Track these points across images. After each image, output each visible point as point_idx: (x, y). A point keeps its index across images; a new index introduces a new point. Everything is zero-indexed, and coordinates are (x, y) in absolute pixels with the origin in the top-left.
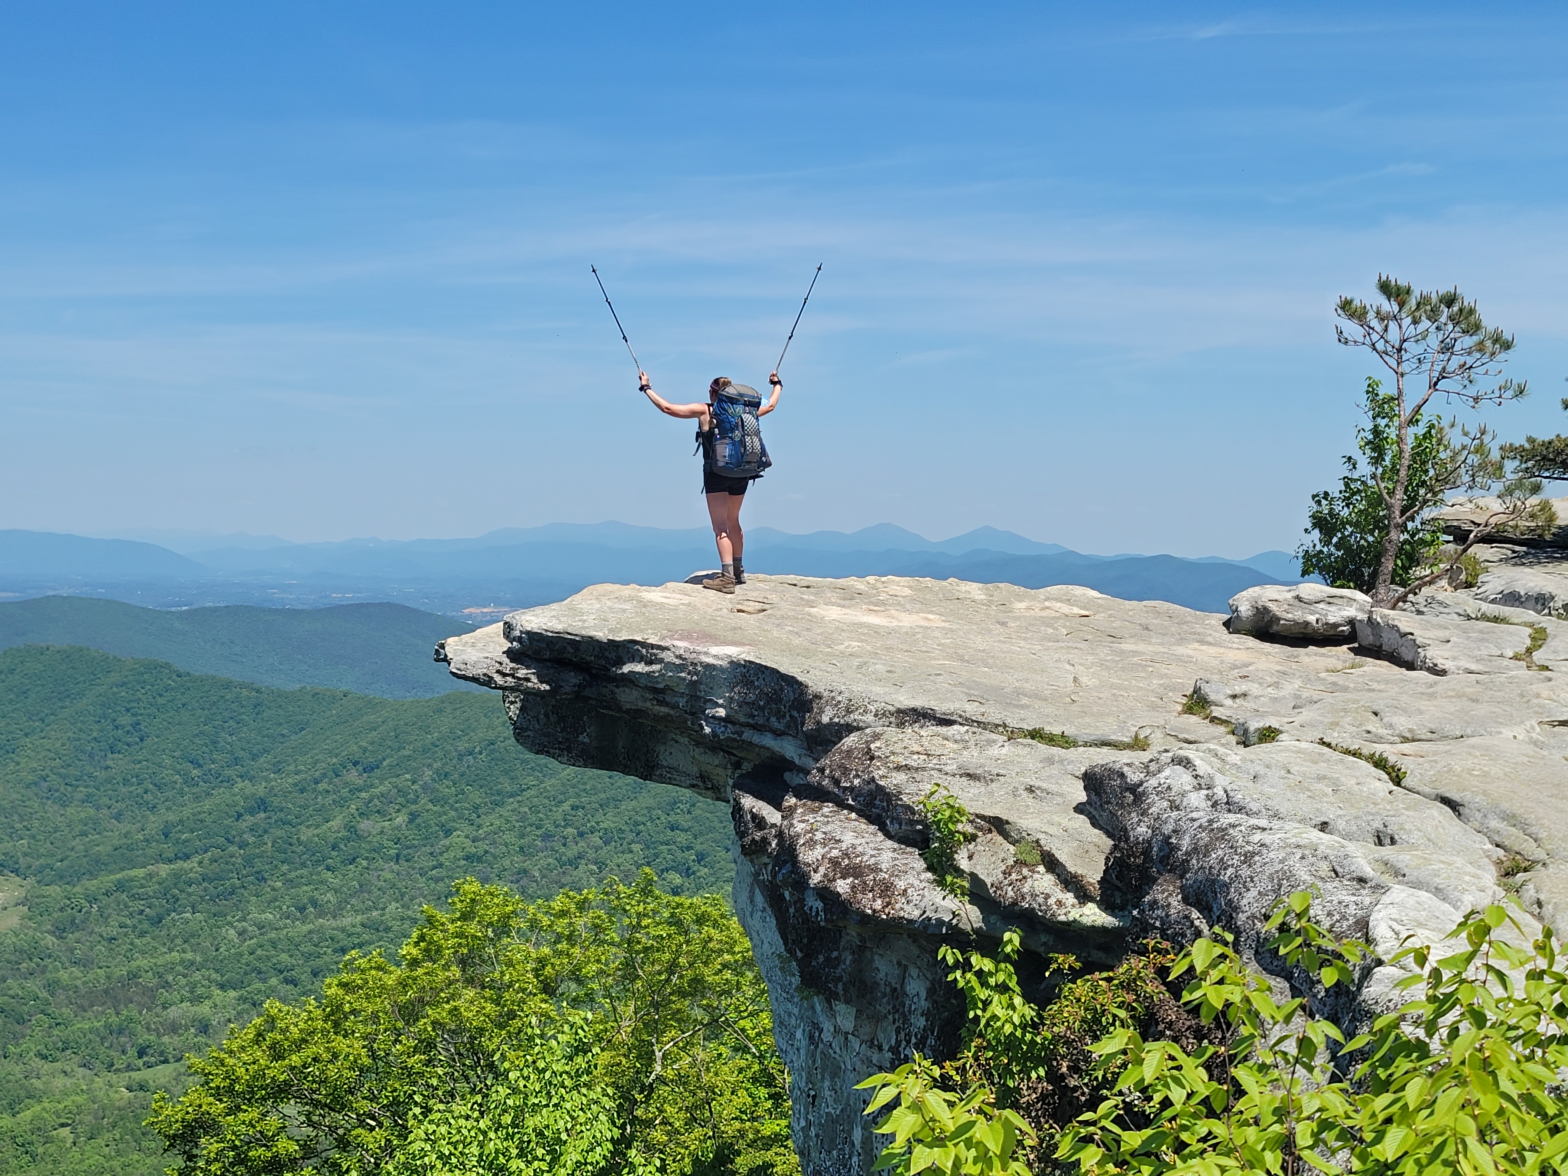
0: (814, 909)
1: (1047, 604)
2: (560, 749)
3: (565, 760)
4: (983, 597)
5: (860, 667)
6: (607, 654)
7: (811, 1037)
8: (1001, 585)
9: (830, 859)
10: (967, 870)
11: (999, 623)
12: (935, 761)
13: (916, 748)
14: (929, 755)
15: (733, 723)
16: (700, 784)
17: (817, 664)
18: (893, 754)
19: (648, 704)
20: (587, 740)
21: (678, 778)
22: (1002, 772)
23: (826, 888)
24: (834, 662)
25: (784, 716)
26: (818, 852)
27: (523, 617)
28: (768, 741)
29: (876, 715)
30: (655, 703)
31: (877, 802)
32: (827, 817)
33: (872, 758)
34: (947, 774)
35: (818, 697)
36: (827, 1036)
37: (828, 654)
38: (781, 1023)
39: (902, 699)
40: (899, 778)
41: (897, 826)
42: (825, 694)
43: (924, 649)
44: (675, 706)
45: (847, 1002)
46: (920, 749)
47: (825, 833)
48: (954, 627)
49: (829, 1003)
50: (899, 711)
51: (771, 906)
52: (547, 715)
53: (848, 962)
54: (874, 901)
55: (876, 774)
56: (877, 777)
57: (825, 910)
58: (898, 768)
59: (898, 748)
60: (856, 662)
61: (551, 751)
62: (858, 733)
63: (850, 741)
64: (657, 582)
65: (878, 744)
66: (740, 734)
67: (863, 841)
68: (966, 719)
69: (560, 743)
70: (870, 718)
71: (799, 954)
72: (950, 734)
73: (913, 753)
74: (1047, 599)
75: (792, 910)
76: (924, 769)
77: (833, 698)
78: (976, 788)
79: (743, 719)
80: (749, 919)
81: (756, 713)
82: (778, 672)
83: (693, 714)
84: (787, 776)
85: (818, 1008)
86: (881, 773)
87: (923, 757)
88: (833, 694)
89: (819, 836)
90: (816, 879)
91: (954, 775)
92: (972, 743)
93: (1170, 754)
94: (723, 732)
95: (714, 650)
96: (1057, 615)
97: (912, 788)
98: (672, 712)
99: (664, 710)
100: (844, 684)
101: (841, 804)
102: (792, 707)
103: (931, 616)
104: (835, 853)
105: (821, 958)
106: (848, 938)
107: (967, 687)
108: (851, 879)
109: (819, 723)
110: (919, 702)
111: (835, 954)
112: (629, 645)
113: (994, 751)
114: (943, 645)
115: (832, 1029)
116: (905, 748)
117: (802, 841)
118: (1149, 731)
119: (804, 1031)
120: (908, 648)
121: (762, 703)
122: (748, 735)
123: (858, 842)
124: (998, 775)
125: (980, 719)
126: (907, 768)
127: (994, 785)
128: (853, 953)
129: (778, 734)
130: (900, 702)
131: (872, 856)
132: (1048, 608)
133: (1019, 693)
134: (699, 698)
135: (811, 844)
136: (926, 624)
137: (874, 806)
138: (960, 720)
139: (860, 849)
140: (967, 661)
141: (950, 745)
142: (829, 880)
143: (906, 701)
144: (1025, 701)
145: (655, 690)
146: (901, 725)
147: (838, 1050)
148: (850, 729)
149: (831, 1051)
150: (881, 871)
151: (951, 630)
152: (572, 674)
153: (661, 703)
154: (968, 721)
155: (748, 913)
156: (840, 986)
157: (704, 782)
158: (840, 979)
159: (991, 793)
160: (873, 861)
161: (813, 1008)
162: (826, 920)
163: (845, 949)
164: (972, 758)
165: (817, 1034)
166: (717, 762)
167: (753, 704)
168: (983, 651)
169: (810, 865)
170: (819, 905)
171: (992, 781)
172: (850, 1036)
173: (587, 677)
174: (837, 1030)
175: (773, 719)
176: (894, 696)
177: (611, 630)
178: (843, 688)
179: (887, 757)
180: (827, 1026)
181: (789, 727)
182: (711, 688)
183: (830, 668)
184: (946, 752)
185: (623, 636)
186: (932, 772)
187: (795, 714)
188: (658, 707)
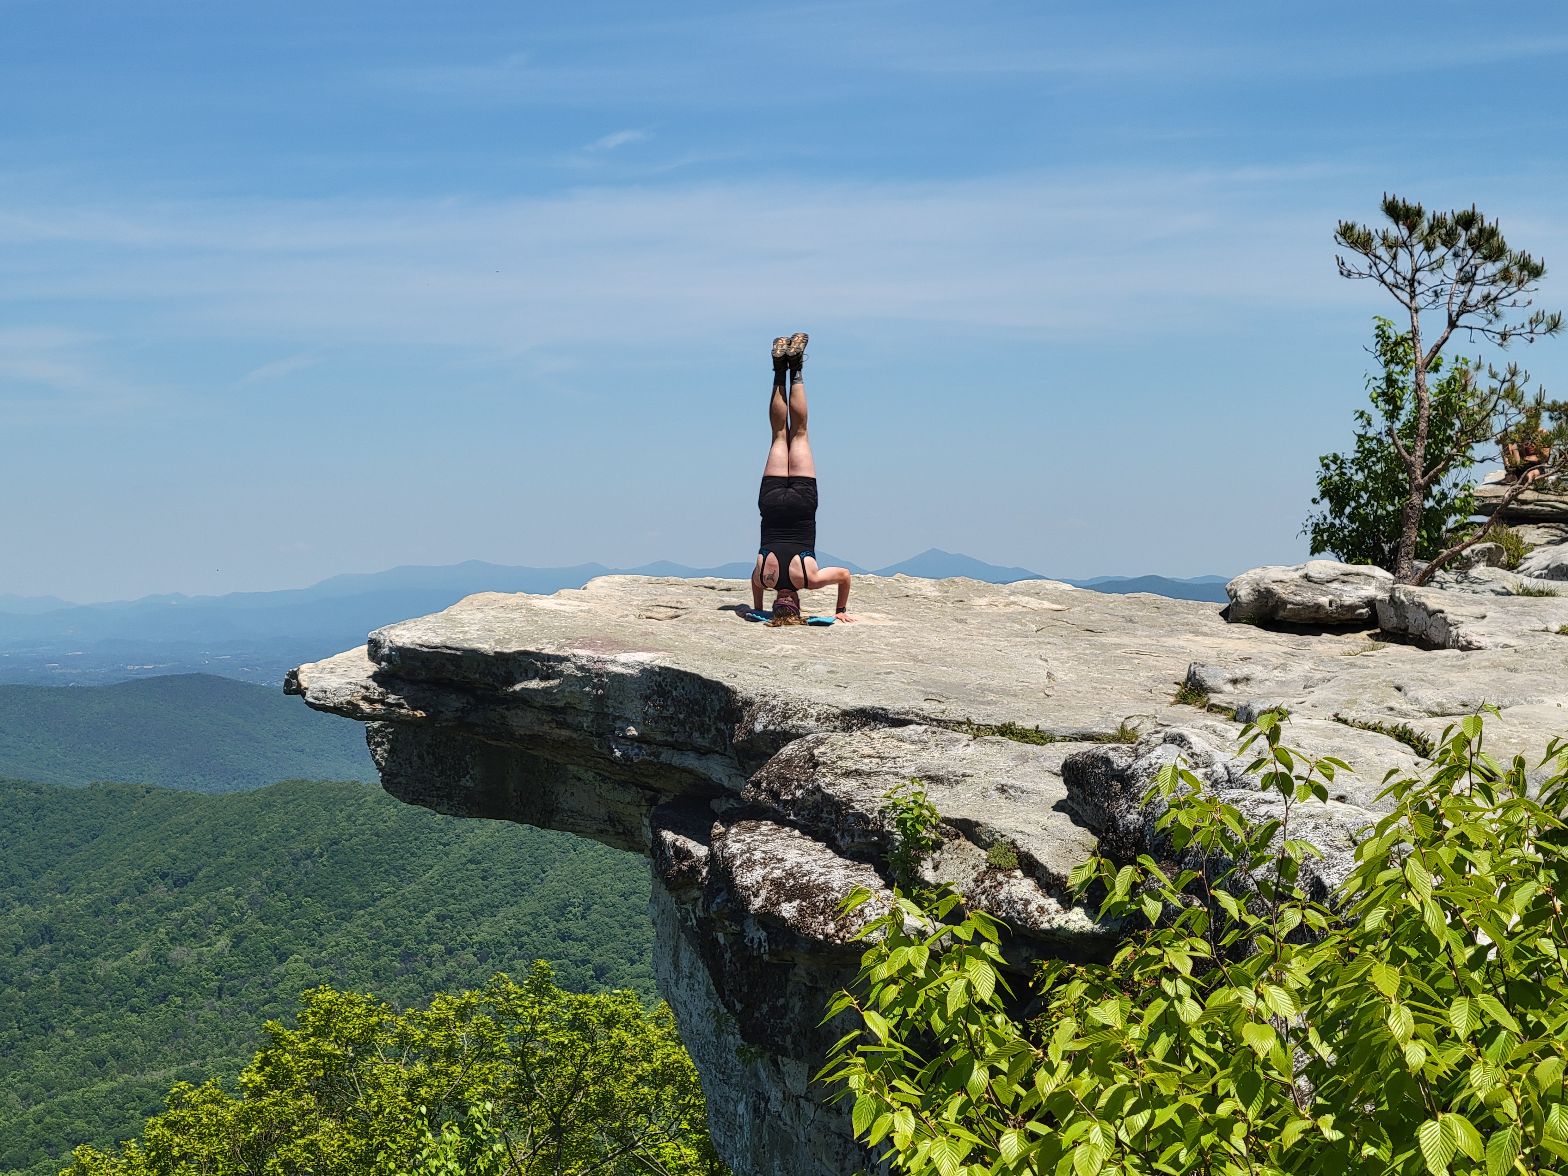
0: (756, 941)
1: (1012, 598)
2: (438, 796)
3: (445, 809)
4: (937, 594)
5: (796, 668)
6: (494, 670)
7: (756, 1110)
8: (957, 579)
9: (772, 881)
10: (933, 882)
11: (956, 620)
12: (889, 765)
13: (867, 751)
14: (882, 758)
15: (648, 743)
16: (610, 828)
17: (746, 667)
18: (841, 758)
19: (546, 727)
20: (470, 784)
21: (583, 823)
22: (968, 772)
23: (769, 914)
24: (766, 664)
25: (709, 730)
26: (758, 873)
27: (392, 632)
28: (690, 761)
29: (818, 720)
30: (554, 725)
31: (824, 815)
32: (767, 835)
33: (816, 765)
34: (904, 777)
35: (748, 703)
36: (775, 1106)
37: (757, 656)
38: (717, 1111)
39: (847, 700)
40: (849, 785)
41: (848, 839)
42: (757, 700)
43: (870, 649)
44: (578, 728)
45: (798, 1057)
46: (872, 752)
47: (764, 852)
48: (905, 625)
49: (775, 1063)
50: (845, 713)
51: (703, 956)
52: (421, 757)
53: (797, 1010)
54: (826, 924)
55: (822, 782)
56: (823, 785)
57: (769, 940)
58: (847, 774)
59: (846, 752)
60: (791, 664)
61: (429, 799)
62: (798, 741)
63: (789, 749)
64: (549, 590)
65: (822, 749)
66: (657, 757)
67: (810, 858)
68: (924, 718)
69: (439, 789)
70: (811, 723)
71: (739, 1007)
72: (905, 734)
73: (863, 756)
74: (1013, 593)
75: (728, 956)
76: (877, 774)
77: (767, 703)
78: (939, 791)
79: (659, 737)
80: (674, 989)
81: (675, 729)
82: (699, 678)
83: (600, 735)
84: (715, 804)
85: (763, 1074)
86: (827, 780)
87: (875, 761)
88: (767, 699)
89: (758, 855)
90: (757, 903)
91: (912, 779)
92: (932, 744)
93: (1162, 735)
94: (636, 754)
95: (623, 657)
96: (1024, 610)
97: (865, 794)
98: (574, 736)
99: (565, 733)
100: (779, 687)
101: (781, 821)
102: (718, 718)
103: (876, 615)
104: (777, 873)
105: (765, 1008)
106: (796, 979)
107: (923, 685)
108: (798, 901)
109: (751, 731)
110: (868, 702)
111: (781, 1001)
112: (521, 658)
113: (958, 751)
114: (892, 644)
115: (780, 1096)
116: (854, 751)
117: (738, 863)
118: (1137, 722)
119: (747, 1103)
120: (852, 649)
121: (681, 716)
122: (666, 756)
123: (803, 860)
124: (964, 775)
125: (940, 716)
126: (857, 773)
127: (959, 787)
128: (803, 999)
129: (702, 752)
130: (846, 703)
131: (821, 874)
132: (1013, 603)
133: (983, 689)
134: (607, 715)
135: (750, 864)
136: (870, 623)
137: (821, 820)
138: (917, 719)
139: (806, 867)
140: (922, 661)
141: (907, 746)
142: (772, 905)
143: (851, 700)
144: (991, 697)
145: (554, 710)
146: (847, 729)
147: (789, 1122)
148: (787, 737)
149: (780, 1123)
150: (833, 890)
151: (901, 629)
152: (453, 696)
153: (561, 725)
154: (926, 720)
155: (672, 982)
156: (789, 1039)
157: (614, 826)
158: (788, 1030)
159: (957, 796)
160: (822, 879)
161: (756, 1075)
162: (771, 953)
163: (792, 995)
164: (932, 759)
165: (763, 1105)
166: (628, 799)
167: (672, 718)
168: (940, 649)
169: (749, 889)
170: (763, 934)
171: (957, 782)
172: (802, 1101)
173: (471, 700)
174: (787, 1097)
175: (696, 735)
176: (837, 697)
177: (498, 642)
178: (777, 691)
179: (834, 763)
180: (775, 1094)
181: (715, 742)
182: (621, 703)
183: (761, 671)
184: (902, 754)
185: (513, 647)
186: (887, 777)
187: (722, 726)
188: (558, 731)
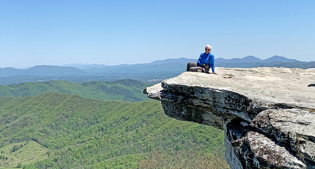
0: (256, 163)
1: (310, 73)
2: (177, 116)
3: (178, 119)
4: (291, 72)
5: (262, 92)
6: (190, 90)
8: (296, 68)
9: (260, 149)
10: (304, 152)
11: (297, 79)
12: (289, 119)
14: (287, 117)
15: (226, 109)
16: (215, 125)
17: (249, 92)
18: (276, 117)
19: (202, 104)
20: (184, 113)
21: (209, 123)
22: (310, 122)
23: (260, 157)
24: (254, 91)
25: (241, 106)
26: (257, 147)
27: (167, 81)
28: (236, 113)
29: (269, 106)
30: (203, 103)
31: (273, 131)
32: (258, 136)
33: (270, 119)
34: (293, 123)
35: (251, 101)
37: (252, 89)
39: (276, 101)
40: (279, 124)
41: (280, 139)
42: (253, 100)
43: (278, 87)
44: (209, 104)
46: (284, 116)
47: (258, 141)
50: (276, 104)
52: (173, 107)
54: (275, 161)
55: (272, 123)
57: (260, 164)
58: (278, 121)
59: (277, 115)
60: (260, 91)
61: (175, 116)
62: (264, 111)
63: (262, 113)
65: (271, 114)
66: (228, 111)
67: (270, 143)
68: (296, 106)
69: (177, 114)
70: (267, 107)
72: (292, 111)
73: (282, 117)
75: (247, 162)
76: (286, 121)
78: (303, 127)
79: (229, 107)
81: (232, 106)
82: (238, 94)
84: (241, 123)
87: (285, 118)
88: (255, 100)
89: (256, 142)
90: (257, 155)
91: (296, 123)
92: (299, 113)
94: (223, 111)
95: (220, 88)
96: (313, 76)
97: (283, 127)
98: (208, 106)
99: (206, 105)
101: (260, 132)
102: (243, 104)
103: (278, 77)
104: (262, 147)
107: (294, 97)
108: (267, 155)
109: (252, 108)
110: (281, 102)
112: (196, 88)
113: (306, 116)
114: (283, 85)
116: (280, 115)
117: (251, 143)
120: (274, 86)
121: (234, 103)
122: (230, 112)
123: (268, 143)
125: (300, 106)
126: (281, 121)
127: (308, 126)
129: (239, 111)
130: (276, 102)
133: (309, 98)
134: (216, 102)
135: (254, 144)
136: (277, 80)
138: (294, 107)
139: (269, 145)
140: (291, 90)
141: (293, 114)
142: (261, 155)
143: (277, 101)
144: (312, 101)
145: (203, 100)
146: (276, 108)
148: (260, 110)
150: (276, 152)
151: (285, 81)
152: (181, 96)
153: (205, 103)
154: (297, 107)
155: (230, 160)
159: (308, 129)
160: (273, 149)
162: (261, 167)
164: (300, 118)
167: (232, 103)
168: (295, 87)
169: (254, 150)
170: (258, 162)
171: (307, 125)
173: (184, 97)
175: (237, 107)
176: (273, 100)
177: (191, 84)
178: (258, 98)
181: (242, 109)
182: (219, 99)
183: (253, 93)
184: (292, 116)
185: (194, 85)
186: (289, 122)
187: (244, 106)
188: (204, 105)
